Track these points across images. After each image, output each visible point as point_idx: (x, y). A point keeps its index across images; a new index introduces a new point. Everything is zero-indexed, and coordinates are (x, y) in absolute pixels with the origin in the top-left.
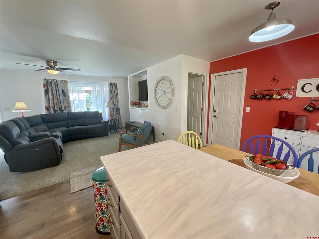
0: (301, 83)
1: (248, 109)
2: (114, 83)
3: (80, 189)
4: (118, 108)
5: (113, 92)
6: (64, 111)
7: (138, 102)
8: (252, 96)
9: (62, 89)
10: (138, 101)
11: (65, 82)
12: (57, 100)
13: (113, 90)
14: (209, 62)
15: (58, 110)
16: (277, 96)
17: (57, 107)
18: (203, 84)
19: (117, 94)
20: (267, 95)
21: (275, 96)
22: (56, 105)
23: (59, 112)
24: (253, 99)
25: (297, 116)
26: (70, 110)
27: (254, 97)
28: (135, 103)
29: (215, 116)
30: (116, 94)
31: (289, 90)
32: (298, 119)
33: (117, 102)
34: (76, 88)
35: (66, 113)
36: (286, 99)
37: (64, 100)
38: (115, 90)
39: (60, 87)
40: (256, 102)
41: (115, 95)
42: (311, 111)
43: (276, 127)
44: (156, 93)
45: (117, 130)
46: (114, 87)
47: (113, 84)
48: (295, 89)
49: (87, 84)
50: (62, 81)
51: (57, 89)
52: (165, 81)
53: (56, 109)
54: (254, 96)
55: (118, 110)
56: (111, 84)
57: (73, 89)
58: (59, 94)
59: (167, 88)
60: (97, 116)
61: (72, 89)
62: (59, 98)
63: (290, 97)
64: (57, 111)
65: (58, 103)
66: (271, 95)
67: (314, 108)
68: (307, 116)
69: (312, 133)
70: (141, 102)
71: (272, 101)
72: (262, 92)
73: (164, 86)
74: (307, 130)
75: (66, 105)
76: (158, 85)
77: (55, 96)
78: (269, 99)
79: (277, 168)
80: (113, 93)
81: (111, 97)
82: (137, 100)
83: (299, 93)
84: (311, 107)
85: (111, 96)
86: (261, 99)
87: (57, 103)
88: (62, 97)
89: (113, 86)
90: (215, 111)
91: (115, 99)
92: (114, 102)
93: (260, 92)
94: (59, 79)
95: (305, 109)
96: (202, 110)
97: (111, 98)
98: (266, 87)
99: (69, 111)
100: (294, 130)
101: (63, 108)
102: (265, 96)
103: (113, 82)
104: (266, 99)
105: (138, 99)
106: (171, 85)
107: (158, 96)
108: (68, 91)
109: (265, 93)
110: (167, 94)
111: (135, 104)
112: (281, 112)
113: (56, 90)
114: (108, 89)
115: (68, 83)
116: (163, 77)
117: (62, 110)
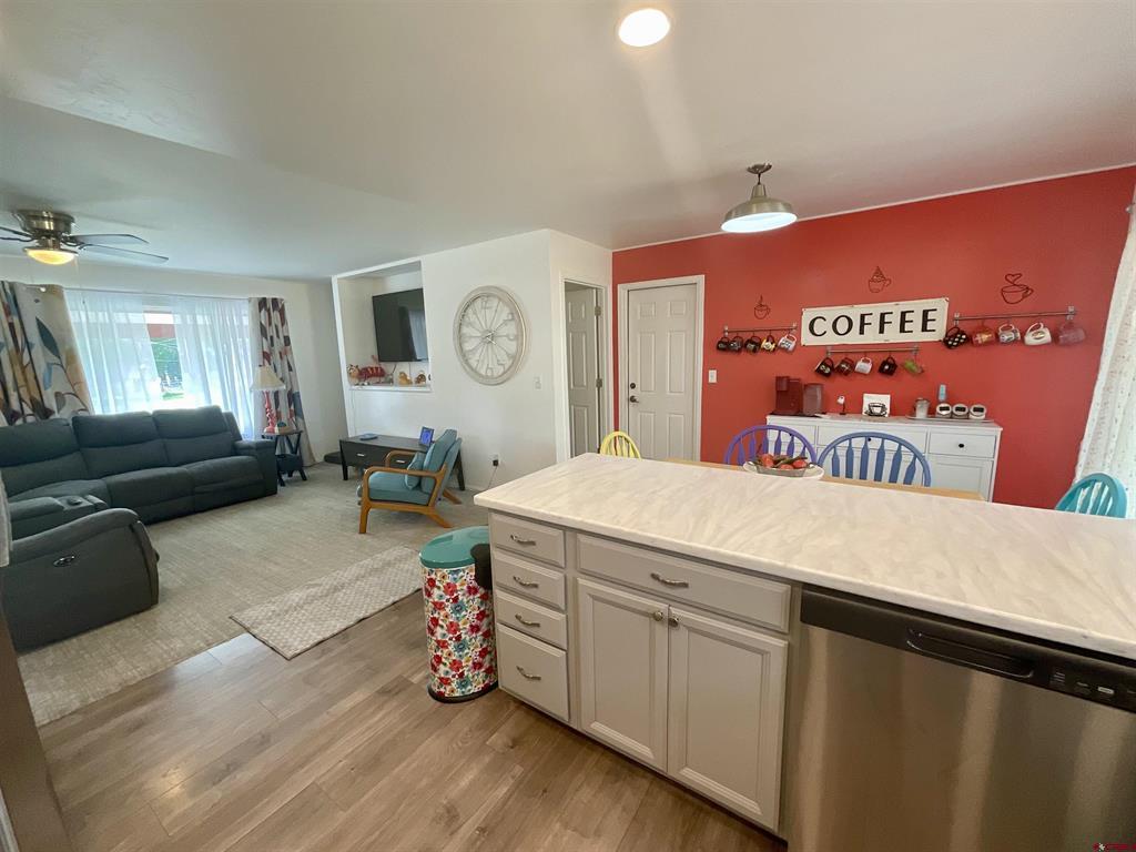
0: (808, 315)
1: (713, 377)
2: (275, 301)
3: (311, 642)
4: (295, 391)
5: (271, 332)
6: (57, 416)
7: (377, 368)
8: (720, 342)
9: (38, 320)
10: (374, 365)
11: (53, 291)
12: (18, 368)
13: (270, 324)
14: (610, 252)
15: (28, 411)
16: (769, 343)
17: (21, 400)
18: (598, 312)
19: (287, 340)
20: (750, 341)
21: (765, 344)
22: (17, 389)
23: (30, 419)
24: (724, 350)
25: (806, 386)
26: (86, 410)
27: (724, 346)
28: (366, 369)
29: (632, 399)
30: (282, 341)
31: (789, 330)
32: (809, 391)
33: (290, 369)
34: (102, 317)
35: (71, 422)
36: (785, 350)
37: (49, 366)
38: (280, 325)
39: (31, 311)
40: (728, 356)
41: (279, 343)
42: (828, 375)
43: (772, 414)
44: (460, 338)
45: (302, 473)
46: (276, 316)
47: (270, 305)
48: (799, 328)
49: (154, 301)
50: (34, 289)
51: (16, 320)
52: (494, 303)
53: (15, 405)
54: (725, 343)
55: (293, 398)
56: (262, 303)
57: (91, 321)
58: (27, 342)
59: (501, 322)
60: (215, 426)
61: (84, 319)
62: (26, 359)
63: (792, 345)
64: (22, 414)
65: (26, 380)
66: (758, 341)
67: (832, 368)
68: (821, 385)
69: (832, 418)
70: (388, 367)
71: (759, 354)
72: (740, 334)
73: (490, 316)
74: (824, 413)
75: (63, 387)
76: (470, 311)
77: (9, 353)
78: (755, 351)
79: (795, 468)
80: (272, 338)
81: (264, 353)
82: (370, 360)
83: (807, 339)
84: (827, 366)
85: (266, 350)
86: (739, 351)
87: (21, 382)
88: (40, 354)
89: (270, 308)
90: (633, 386)
91: (281, 357)
92: (279, 370)
93: (735, 335)
94: (21, 281)
95: (819, 371)
96: (600, 384)
97: (266, 356)
98: (746, 322)
99: (81, 414)
100: (804, 416)
101: (50, 402)
102: (746, 345)
103: (269, 296)
104: (748, 351)
105: (373, 357)
106: (516, 315)
107: (468, 346)
108: (69, 330)
109: (747, 336)
110: (503, 341)
111: (365, 375)
112: (779, 379)
113: (11, 326)
114: (246, 321)
115: (66, 297)
116: (489, 287)
117: (45, 413)
